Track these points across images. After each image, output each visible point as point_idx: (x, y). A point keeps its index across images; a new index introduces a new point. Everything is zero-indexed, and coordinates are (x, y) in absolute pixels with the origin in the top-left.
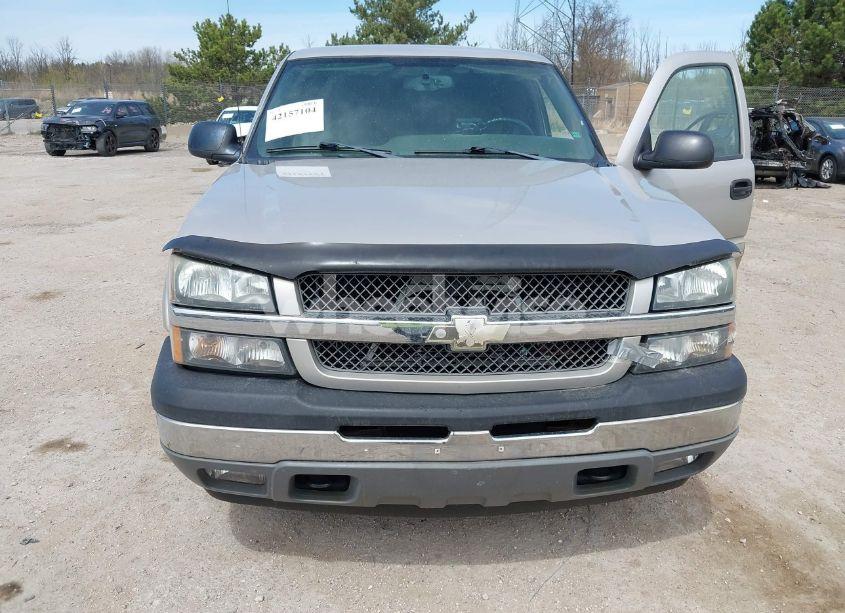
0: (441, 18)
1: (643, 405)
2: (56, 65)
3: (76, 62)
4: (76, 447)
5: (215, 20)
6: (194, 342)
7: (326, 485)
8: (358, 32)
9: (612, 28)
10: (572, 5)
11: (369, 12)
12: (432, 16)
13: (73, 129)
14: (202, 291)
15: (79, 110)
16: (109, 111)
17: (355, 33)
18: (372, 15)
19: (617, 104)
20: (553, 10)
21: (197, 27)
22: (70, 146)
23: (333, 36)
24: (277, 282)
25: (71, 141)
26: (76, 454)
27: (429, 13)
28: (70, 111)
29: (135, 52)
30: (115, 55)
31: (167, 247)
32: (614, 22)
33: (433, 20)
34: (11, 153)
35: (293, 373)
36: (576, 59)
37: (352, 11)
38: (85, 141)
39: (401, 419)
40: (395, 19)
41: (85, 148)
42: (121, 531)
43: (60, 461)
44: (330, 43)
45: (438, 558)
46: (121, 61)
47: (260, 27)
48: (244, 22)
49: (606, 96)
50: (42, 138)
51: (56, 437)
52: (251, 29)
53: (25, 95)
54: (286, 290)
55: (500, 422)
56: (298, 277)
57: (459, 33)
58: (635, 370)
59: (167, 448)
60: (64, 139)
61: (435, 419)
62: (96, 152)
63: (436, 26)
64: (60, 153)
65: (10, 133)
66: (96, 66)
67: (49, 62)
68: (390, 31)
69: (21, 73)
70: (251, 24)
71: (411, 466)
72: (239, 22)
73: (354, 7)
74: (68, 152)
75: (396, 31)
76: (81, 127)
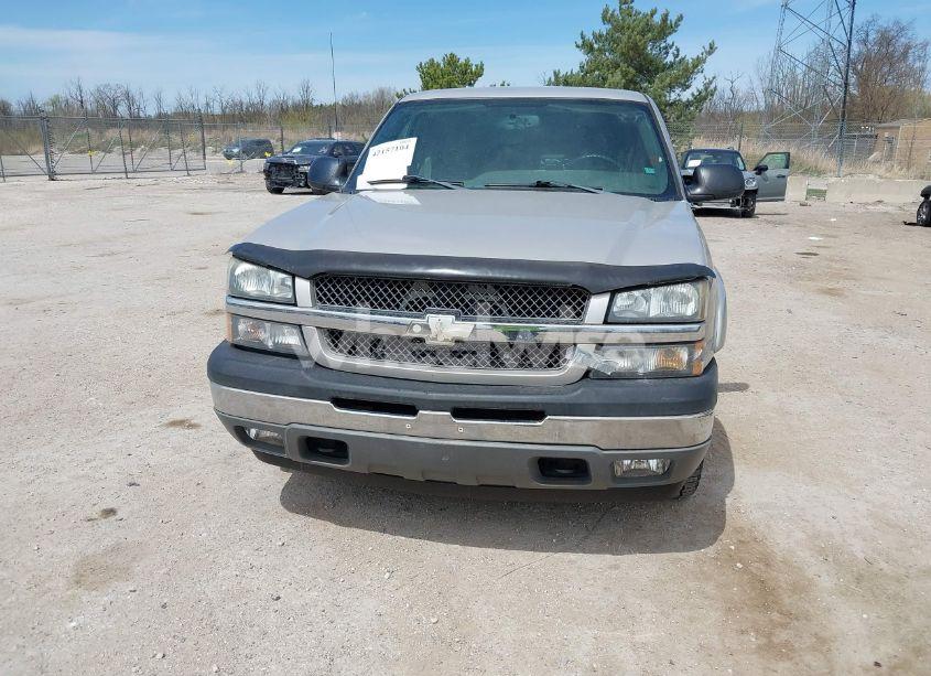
0: (678, 50)
1: (588, 404)
2: (296, 107)
3: (315, 104)
4: (192, 426)
5: (438, 59)
6: (242, 327)
7: (330, 451)
8: (582, 67)
9: (905, 55)
10: (848, 30)
11: (596, 46)
12: (666, 48)
13: (291, 167)
14: (250, 287)
15: (298, 150)
16: (325, 151)
17: (578, 69)
18: (599, 50)
19: (900, 145)
20: (823, 35)
21: (420, 68)
22: (287, 184)
23: (555, 73)
24: (297, 280)
25: (289, 180)
26: (190, 431)
27: (663, 45)
28: (290, 151)
29: (371, 92)
30: (352, 96)
31: (230, 250)
32: (908, 48)
33: (667, 53)
34: (236, 190)
35: (306, 354)
36: (853, 91)
37: (578, 46)
38: (299, 181)
39: (378, 395)
40: (623, 54)
41: (300, 186)
42: (201, 487)
43: (177, 434)
44: (553, 80)
45: (440, 538)
46: (357, 101)
47: (482, 65)
48: (467, 60)
49: (886, 135)
50: (263, 176)
51: (179, 418)
52: (474, 68)
53: (262, 136)
54: (304, 286)
55: (457, 405)
56: (315, 276)
57: (695, 66)
58: (591, 375)
59: (216, 409)
60: (283, 177)
61: (404, 398)
62: (310, 190)
63: (670, 58)
64: (279, 191)
65: (242, 172)
66: (333, 107)
67: (290, 102)
68: (617, 66)
69: (265, 115)
70: (475, 61)
71: (388, 437)
72: (462, 61)
73: (580, 42)
74: (287, 190)
75: (624, 66)
76: (298, 166)
